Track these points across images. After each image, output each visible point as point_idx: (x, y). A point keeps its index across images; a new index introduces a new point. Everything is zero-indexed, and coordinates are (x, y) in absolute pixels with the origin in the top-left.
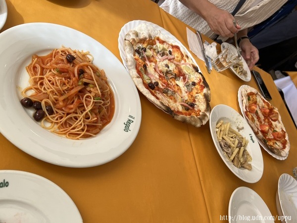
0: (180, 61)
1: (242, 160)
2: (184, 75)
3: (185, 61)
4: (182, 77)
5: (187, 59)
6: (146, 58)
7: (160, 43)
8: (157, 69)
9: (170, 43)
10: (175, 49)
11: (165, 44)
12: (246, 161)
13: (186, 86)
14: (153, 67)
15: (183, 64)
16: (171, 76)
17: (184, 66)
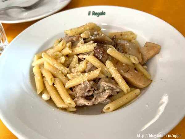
1: (134, 60)
12: (138, 50)
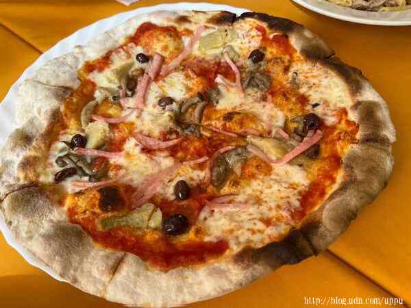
0: (179, 50)
2: (219, 64)
3: (189, 32)
4: (219, 79)
5: (187, 26)
6: (102, 154)
7: (101, 70)
8: (151, 143)
9: (122, 41)
10: (144, 40)
11: (115, 57)
13: (249, 85)
14: (138, 149)
15: (191, 45)
16: (197, 113)
17: (196, 46)
